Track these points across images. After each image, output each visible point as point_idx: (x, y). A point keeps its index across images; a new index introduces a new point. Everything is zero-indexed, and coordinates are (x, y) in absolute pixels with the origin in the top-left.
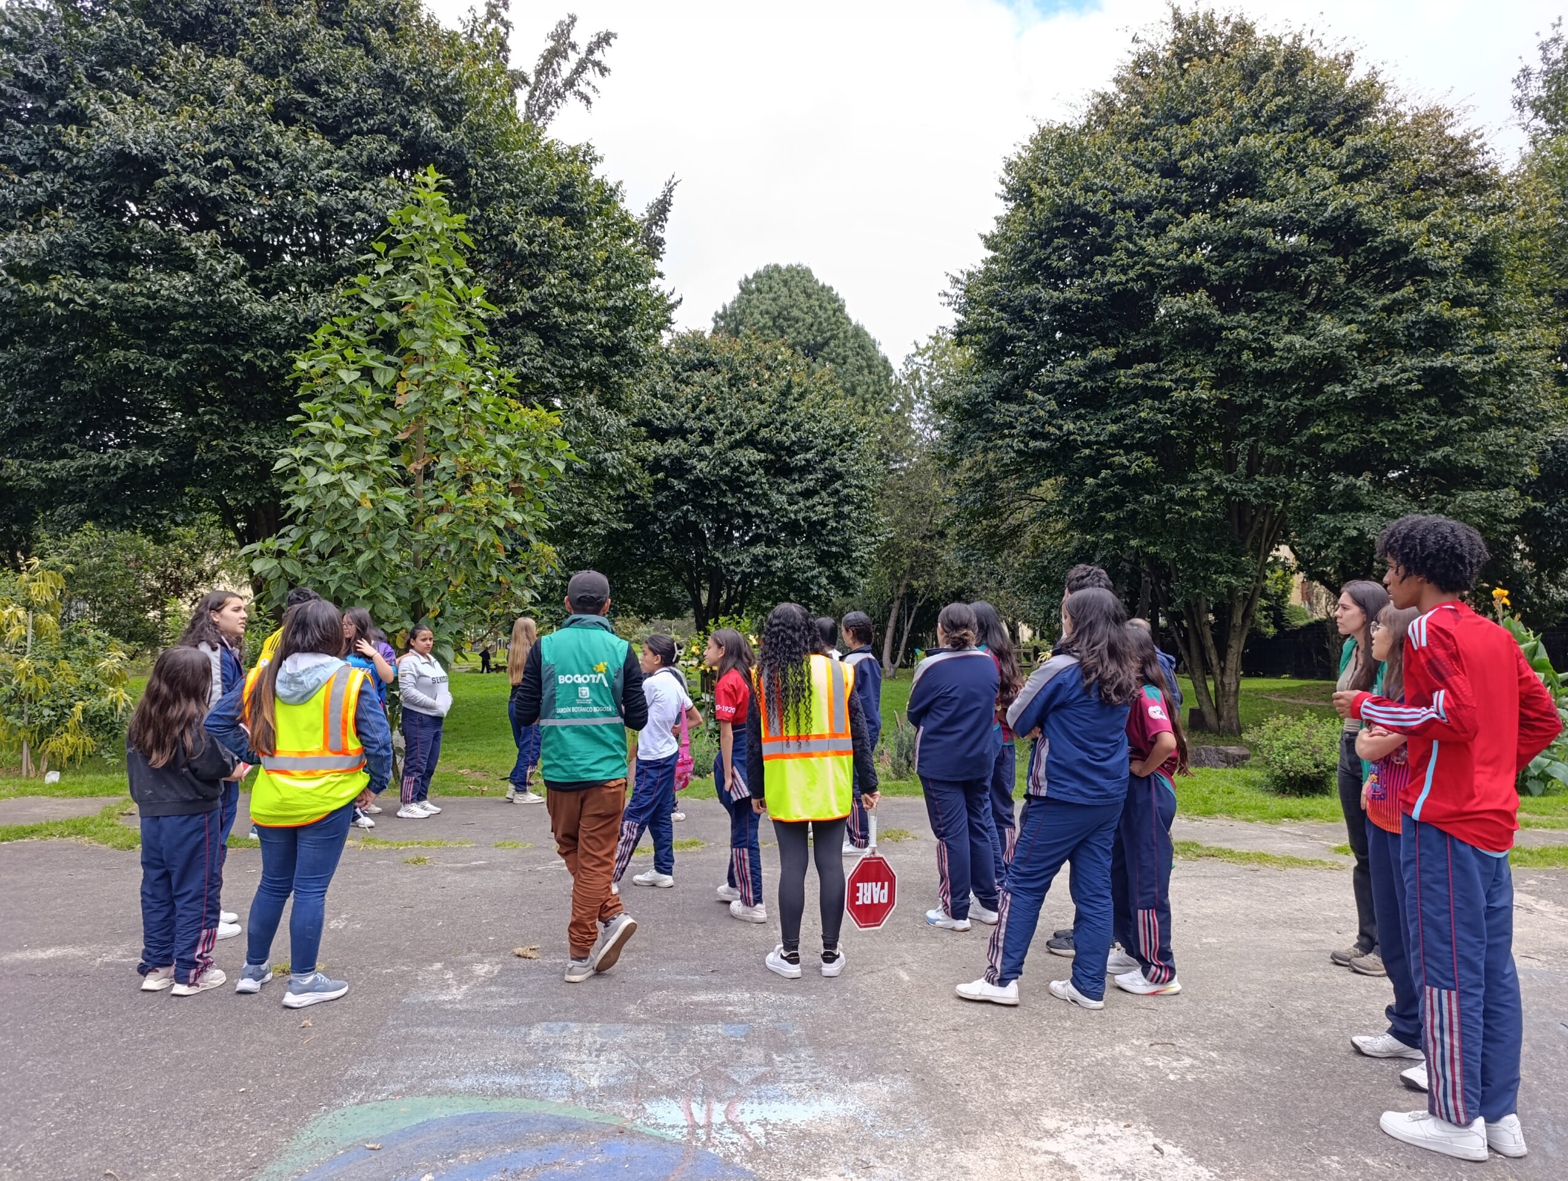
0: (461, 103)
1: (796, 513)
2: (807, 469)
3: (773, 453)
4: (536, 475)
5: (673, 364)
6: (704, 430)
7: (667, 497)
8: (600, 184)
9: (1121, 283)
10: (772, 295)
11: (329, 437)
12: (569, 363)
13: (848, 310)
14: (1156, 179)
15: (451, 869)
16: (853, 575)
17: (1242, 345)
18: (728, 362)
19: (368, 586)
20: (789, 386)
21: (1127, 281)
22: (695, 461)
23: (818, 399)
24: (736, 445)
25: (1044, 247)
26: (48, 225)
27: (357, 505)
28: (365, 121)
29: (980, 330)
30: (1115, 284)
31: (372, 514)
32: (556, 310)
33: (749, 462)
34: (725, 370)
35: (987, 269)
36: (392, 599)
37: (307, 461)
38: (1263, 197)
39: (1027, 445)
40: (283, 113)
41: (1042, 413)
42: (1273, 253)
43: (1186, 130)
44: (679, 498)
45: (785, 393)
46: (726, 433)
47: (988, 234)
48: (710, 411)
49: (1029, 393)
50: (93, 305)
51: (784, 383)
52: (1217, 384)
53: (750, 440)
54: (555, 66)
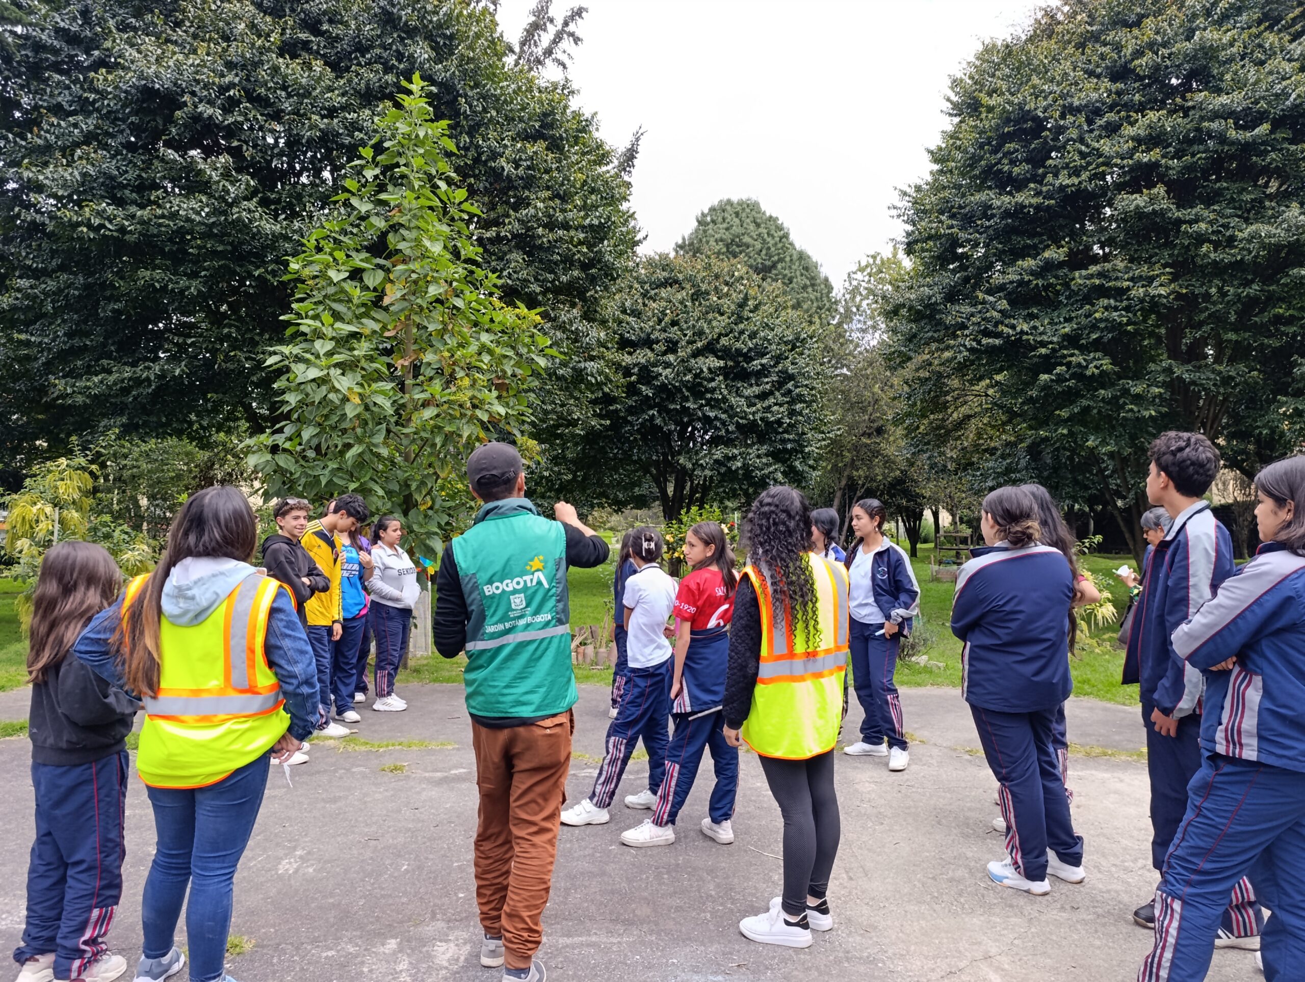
0: (452, 37)
1: (754, 414)
2: (763, 372)
3: (731, 359)
4: (519, 371)
5: (642, 283)
6: (668, 341)
7: (636, 401)
8: (577, 115)
9: (1073, 185)
10: (725, 225)
11: (320, 336)
12: (551, 277)
13: (793, 237)
14: (1106, 83)
15: (429, 781)
16: (806, 468)
17: (1200, 239)
18: (690, 279)
19: (358, 480)
20: (746, 299)
21: (1080, 183)
22: (660, 369)
23: (772, 310)
24: (696, 354)
25: (995, 151)
26: (80, 158)
27: (345, 400)
28: (364, 56)
29: (930, 237)
30: (1068, 186)
31: (360, 409)
32: (540, 231)
33: (709, 369)
34: (688, 286)
35: (936, 180)
36: (381, 492)
37: (298, 359)
38: (1218, 91)
39: (979, 343)
40: (290, 49)
41: (995, 314)
42: (1233, 143)
43: (1136, 31)
44: (647, 403)
45: (742, 305)
46: (690, 342)
47: (933, 147)
48: (674, 323)
49: (981, 296)
50: (122, 230)
51: (742, 296)
52: (1175, 278)
53: (710, 349)
54: (536, 38)
